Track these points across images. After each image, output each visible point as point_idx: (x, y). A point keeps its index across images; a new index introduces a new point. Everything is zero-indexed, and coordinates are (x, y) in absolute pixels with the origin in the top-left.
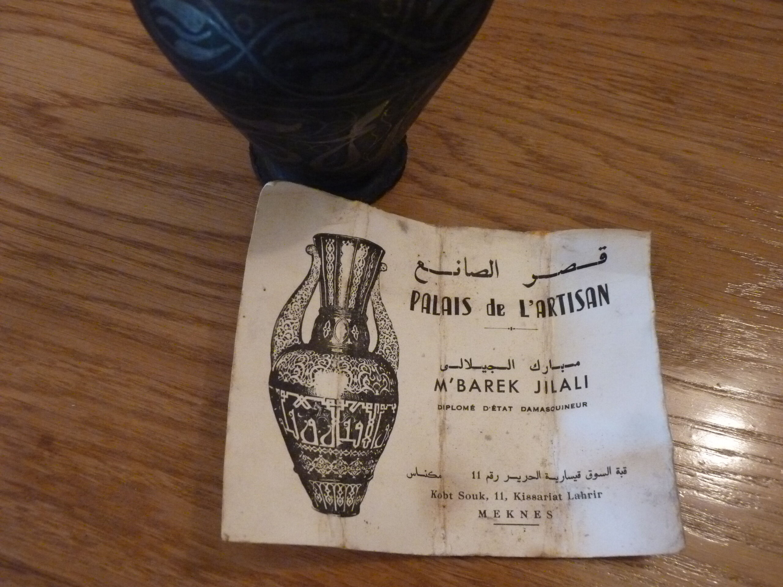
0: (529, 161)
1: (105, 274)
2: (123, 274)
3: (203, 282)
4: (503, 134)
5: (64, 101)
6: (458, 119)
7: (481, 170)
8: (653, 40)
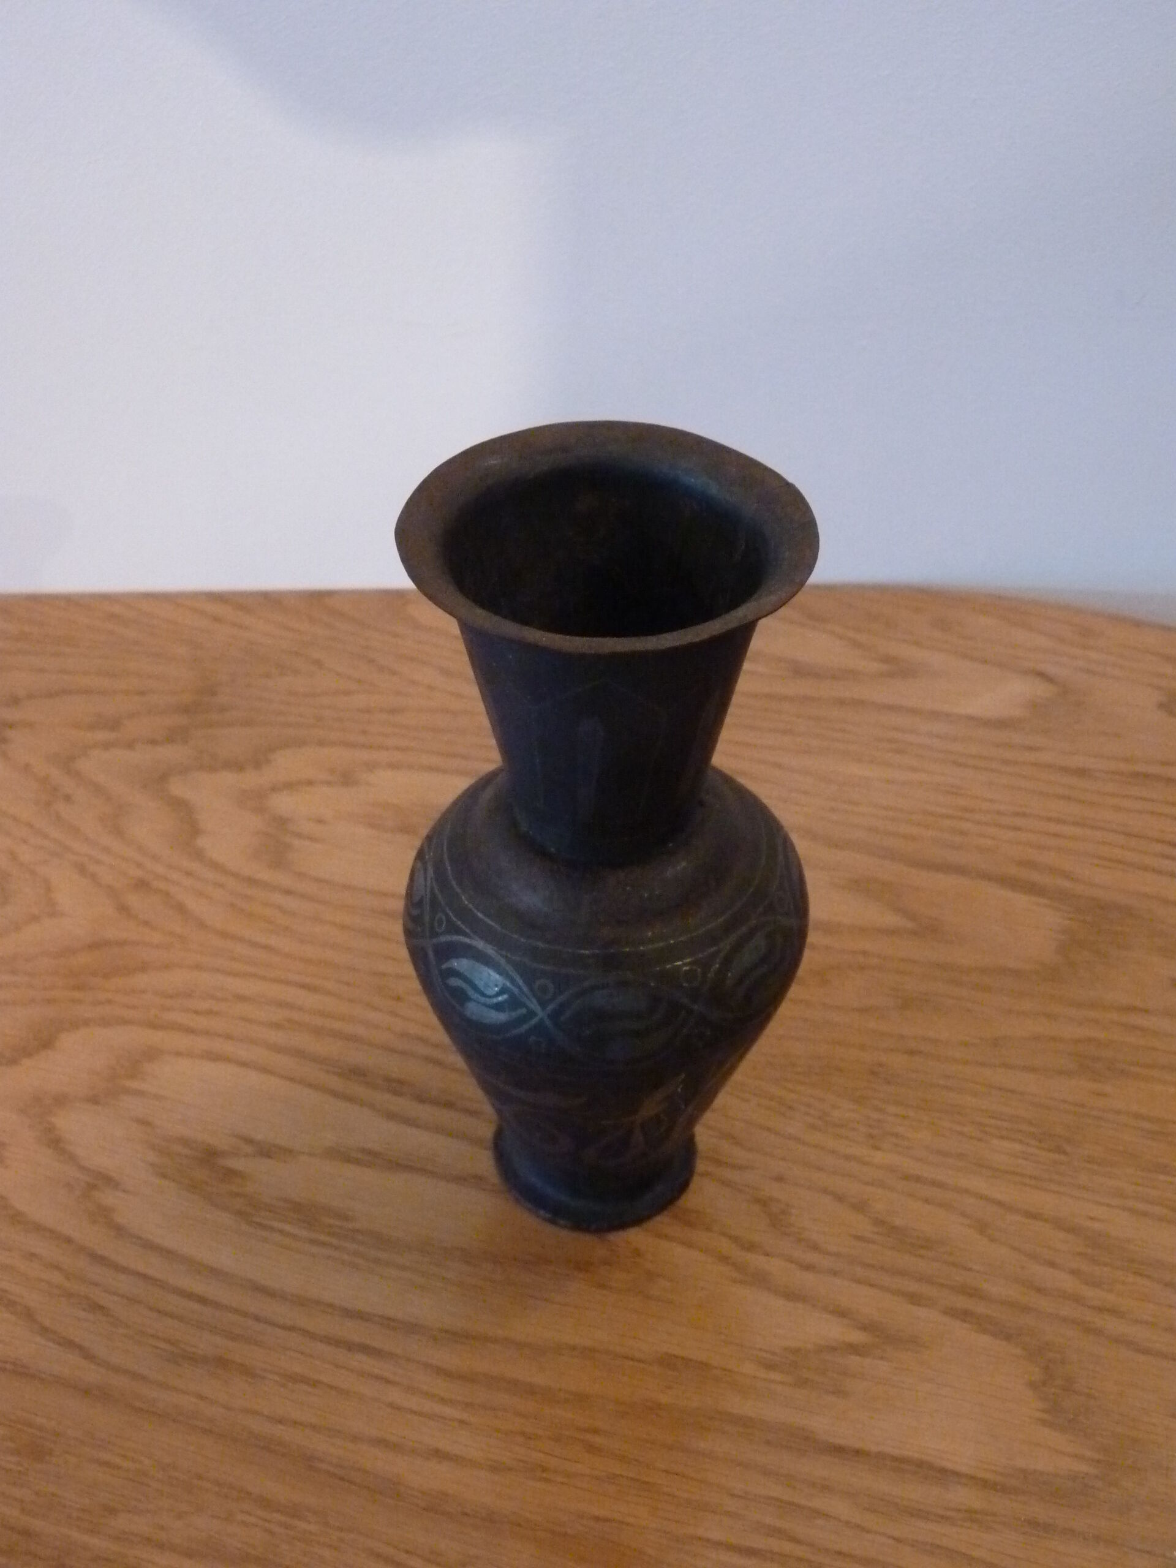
0: (877, 1233)
1: (305, 1387)
2: (331, 1387)
3: (443, 1401)
4: (840, 1198)
5: (249, 1149)
6: (780, 1179)
7: (815, 1247)
8: (1033, 1070)
